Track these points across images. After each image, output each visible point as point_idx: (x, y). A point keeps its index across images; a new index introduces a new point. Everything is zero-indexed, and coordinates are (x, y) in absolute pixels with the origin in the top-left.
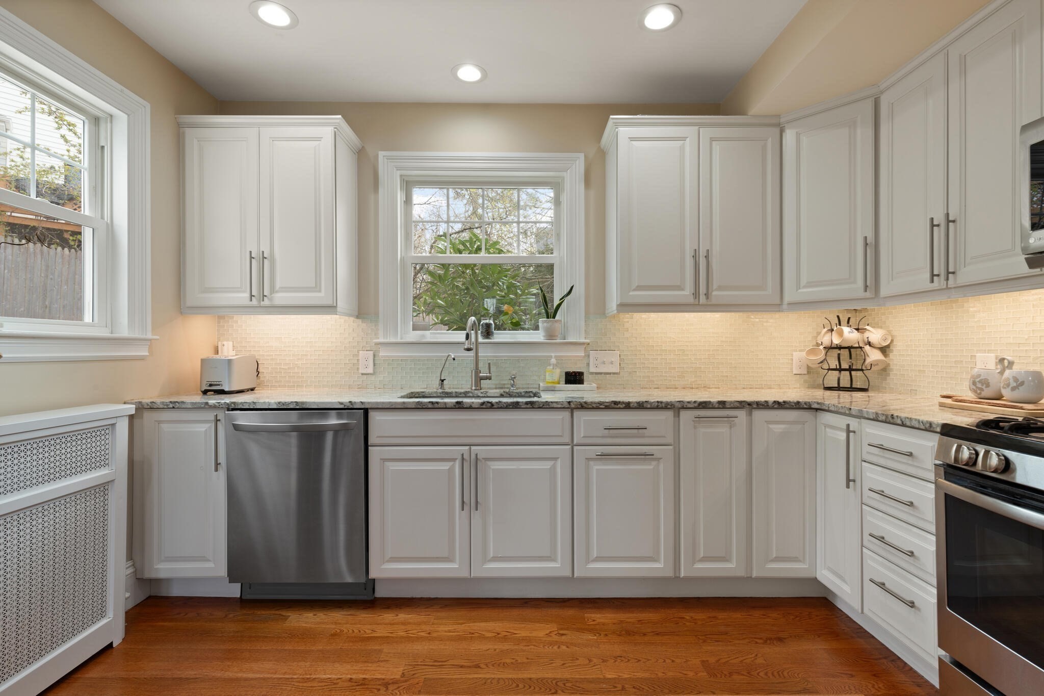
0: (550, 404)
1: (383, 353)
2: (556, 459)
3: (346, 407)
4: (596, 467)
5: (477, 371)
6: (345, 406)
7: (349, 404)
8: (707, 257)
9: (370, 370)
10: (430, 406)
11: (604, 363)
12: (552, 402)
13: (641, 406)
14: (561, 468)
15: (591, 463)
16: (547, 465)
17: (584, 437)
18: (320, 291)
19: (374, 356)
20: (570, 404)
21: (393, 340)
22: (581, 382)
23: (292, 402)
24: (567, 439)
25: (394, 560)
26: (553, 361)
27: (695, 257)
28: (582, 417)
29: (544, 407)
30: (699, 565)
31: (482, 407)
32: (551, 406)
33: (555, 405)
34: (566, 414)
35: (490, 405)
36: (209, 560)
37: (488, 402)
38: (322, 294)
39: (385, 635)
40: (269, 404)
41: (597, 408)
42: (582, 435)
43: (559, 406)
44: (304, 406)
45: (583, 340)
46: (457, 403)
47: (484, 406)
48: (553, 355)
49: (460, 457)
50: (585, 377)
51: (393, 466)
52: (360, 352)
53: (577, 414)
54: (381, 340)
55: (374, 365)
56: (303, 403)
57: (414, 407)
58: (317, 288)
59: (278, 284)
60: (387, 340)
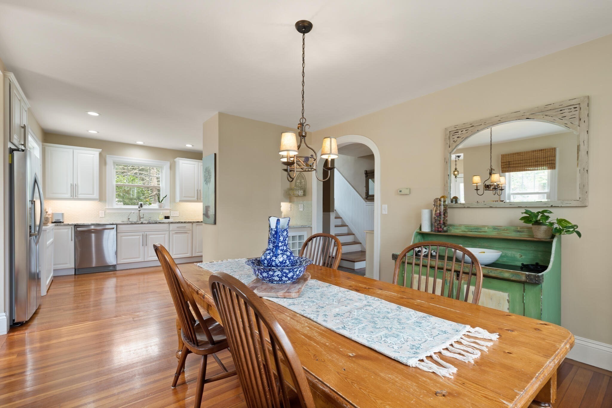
1: (107, 211)
2: (165, 234)
4: (175, 235)
5: (140, 216)
7: (112, 223)
8: (200, 191)
9: (103, 216)
11: (175, 214)
13: (185, 222)
14: (167, 236)
15: (174, 235)
16: (163, 236)
17: (172, 229)
18: (94, 195)
19: (105, 212)
20: (169, 222)
21: (111, 208)
22: (169, 218)
24: (168, 230)
25: (124, 259)
26: (161, 213)
27: (197, 190)
28: (171, 225)
29: (163, 223)
30: (196, 254)
34: (168, 224)
38: (95, 196)
41: (175, 223)
43: (166, 223)
45: (169, 208)
48: (161, 212)
49: (142, 235)
50: (170, 218)
51: (124, 237)
52: (100, 211)
54: (107, 208)
55: (105, 215)
56: (98, 223)
58: (93, 194)
59: (80, 192)
60: (109, 208)
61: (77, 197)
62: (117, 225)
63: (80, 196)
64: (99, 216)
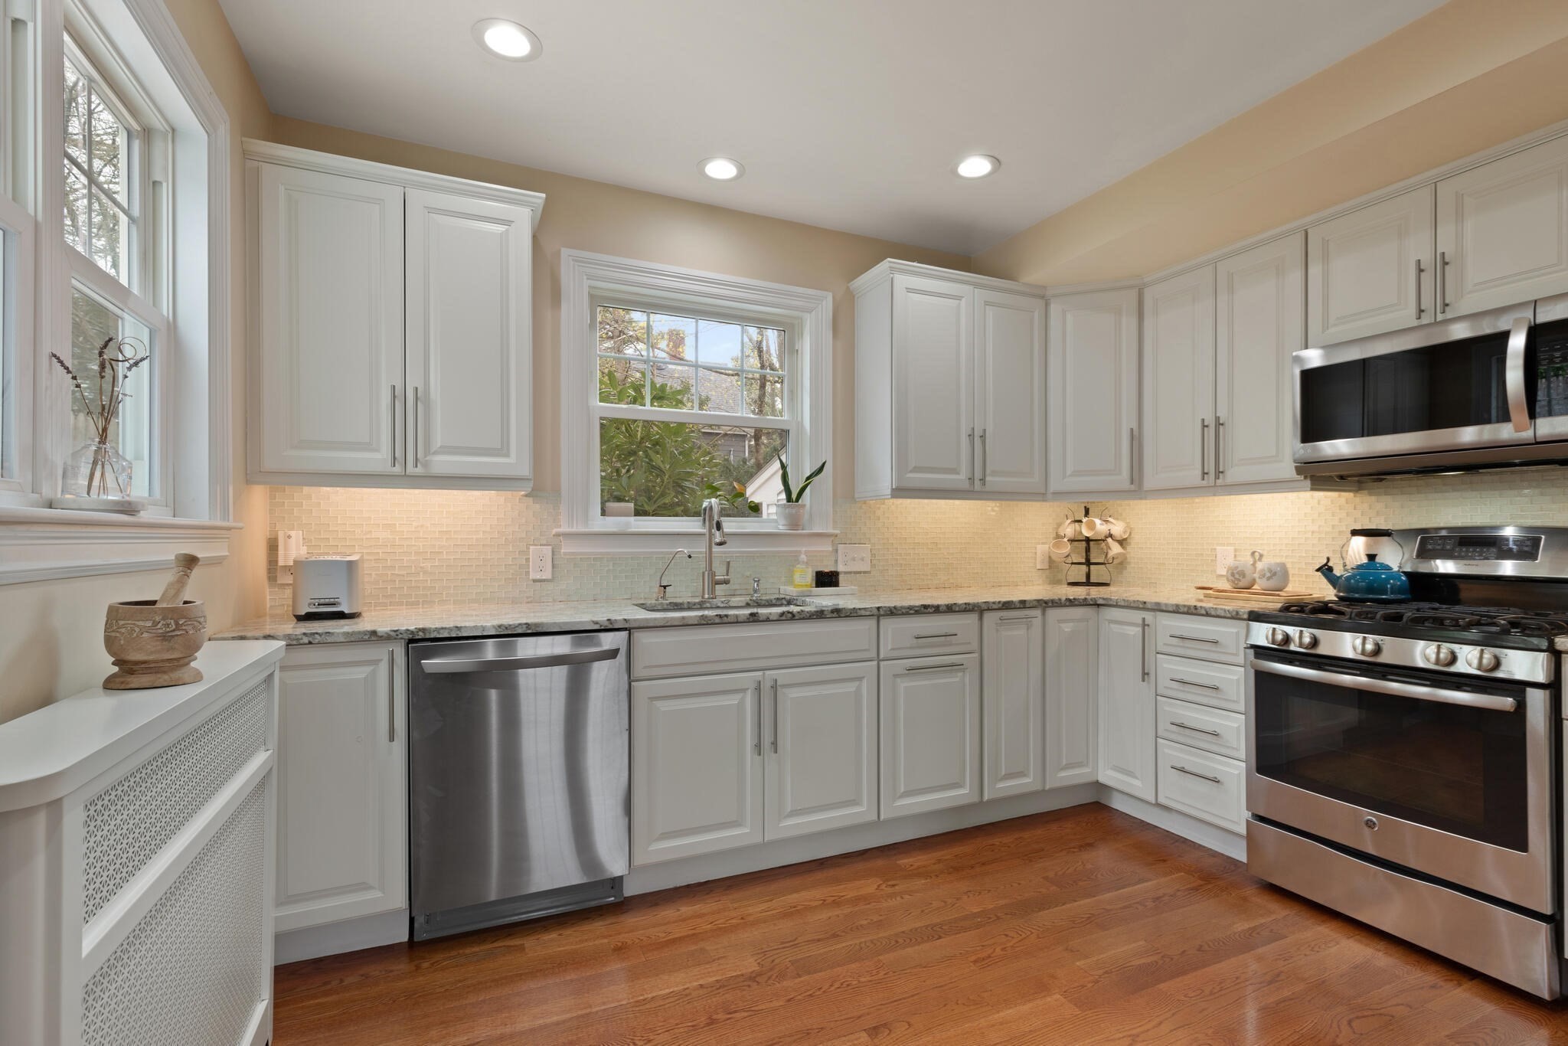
0: (858, 611)
1: (567, 548)
2: (860, 679)
3: (602, 628)
4: (903, 685)
5: (712, 574)
6: (601, 626)
7: (607, 623)
8: (982, 436)
9: (547, 574)
10: (717, 620)
11: (854, 559)
12: (860, 609)
13: (950, 609)
14: (866, 689)
15: (898, 680)
16: (851, 687)
17: (892, 649)
18: (507, 455)
19: (553, 553)
20: (879, 610)
21: (582, 529)
22: (836, 584)
23: (520, 624)
24: (874, 654)
25: (667, 836)
26: (803, 557)
27: (971, 436)
28: (889, 625)
29: (852, 615)
30: (1001, 785)
31: (782, 618)
32: (859, 614)
33: (863, 613)
34: (873, 622)
35: (790, 615)
36: (371, 888)
37: (789, 612)
38: (512, 460)
39: (686, 934)
40: (484, 628)
41: (907, 614)
42: (889, 648)
43: (868, 613)
44: (540, 630)
45: (831, 531)
46: (752, 615)
47: (784, 618)
49: (753, 686)
51: (664, 706)
52: (531, 547)
53: (884, 622)
54: (564, 529)
55: (554, 567)
56: (537, 625)
57: (696, 623)
58: (503, 451)
59: (438, 441)
60: (574, 530)
61: (426, 465)
62: (628, 630)
63: (442, 463)
64: (528, 573)
